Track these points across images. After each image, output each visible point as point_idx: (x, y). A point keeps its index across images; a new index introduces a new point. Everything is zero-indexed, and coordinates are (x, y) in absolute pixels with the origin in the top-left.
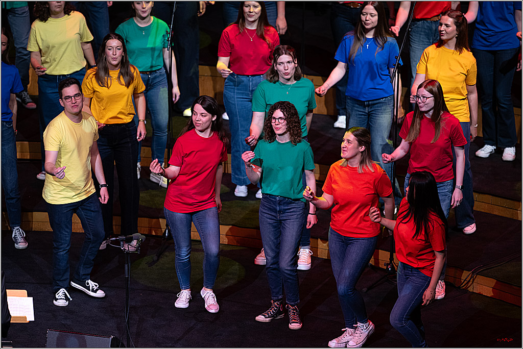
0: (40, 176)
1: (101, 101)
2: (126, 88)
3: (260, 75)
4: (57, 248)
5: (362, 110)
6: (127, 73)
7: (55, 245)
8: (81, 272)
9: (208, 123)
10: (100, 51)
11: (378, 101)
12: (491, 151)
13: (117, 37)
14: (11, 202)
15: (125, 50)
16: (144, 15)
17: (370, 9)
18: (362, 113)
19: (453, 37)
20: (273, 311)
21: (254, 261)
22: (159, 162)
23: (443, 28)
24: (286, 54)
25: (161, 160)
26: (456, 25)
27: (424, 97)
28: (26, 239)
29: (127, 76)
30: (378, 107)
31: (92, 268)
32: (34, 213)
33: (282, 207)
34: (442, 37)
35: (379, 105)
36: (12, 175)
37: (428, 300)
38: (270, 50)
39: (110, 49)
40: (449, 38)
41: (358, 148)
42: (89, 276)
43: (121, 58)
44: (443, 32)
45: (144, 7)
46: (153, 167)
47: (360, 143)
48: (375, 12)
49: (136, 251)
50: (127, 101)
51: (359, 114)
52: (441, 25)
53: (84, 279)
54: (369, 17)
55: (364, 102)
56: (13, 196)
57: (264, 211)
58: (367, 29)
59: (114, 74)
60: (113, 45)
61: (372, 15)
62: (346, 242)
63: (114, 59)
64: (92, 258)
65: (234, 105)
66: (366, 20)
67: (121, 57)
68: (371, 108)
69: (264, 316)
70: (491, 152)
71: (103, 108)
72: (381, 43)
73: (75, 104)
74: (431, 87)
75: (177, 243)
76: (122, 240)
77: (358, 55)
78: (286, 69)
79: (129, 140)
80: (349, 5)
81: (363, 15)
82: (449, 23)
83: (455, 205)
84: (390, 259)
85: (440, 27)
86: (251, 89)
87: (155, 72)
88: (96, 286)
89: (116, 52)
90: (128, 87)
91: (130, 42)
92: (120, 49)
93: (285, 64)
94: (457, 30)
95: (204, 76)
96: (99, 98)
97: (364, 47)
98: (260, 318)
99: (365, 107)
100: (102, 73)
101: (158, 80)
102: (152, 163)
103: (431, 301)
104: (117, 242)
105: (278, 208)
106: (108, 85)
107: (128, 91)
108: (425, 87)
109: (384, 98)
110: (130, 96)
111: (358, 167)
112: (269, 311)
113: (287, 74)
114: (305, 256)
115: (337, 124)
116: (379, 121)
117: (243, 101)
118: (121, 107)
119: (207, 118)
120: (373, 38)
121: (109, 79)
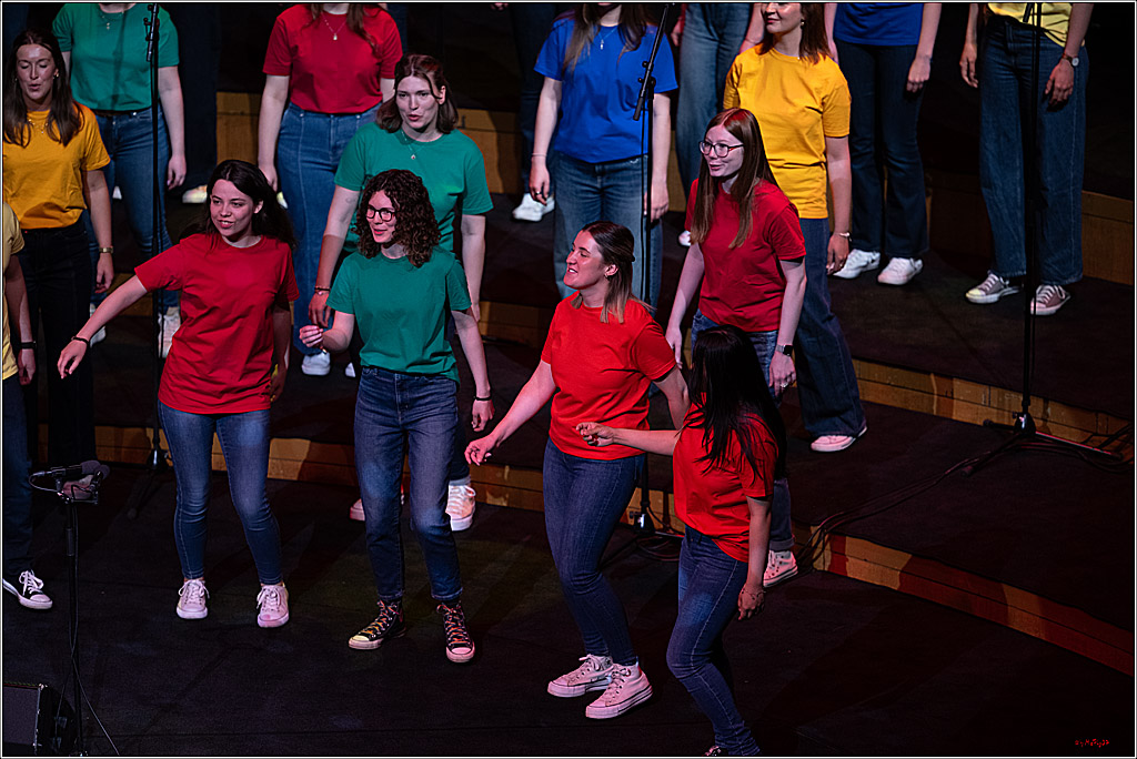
1: (7, 177)
2: (62, 145)
3: (354, 114)
5: (588, 182)
6: (66, 113)
9: (246, 220)
11: (624, 165)
12: (864, 264)
13: (39, 40)
18: (588, 188)
19: (795, 27)
20: (384, 625)
21: (349, 512)
23: (772, 6)
24: (416, 75)
27: (723, 146)
29: (66, 119)
30: (623, 179)
33: (408, 395)
34: (771, 28)
35: (625, 173)
37: (747, 611)
38: (376, 61)
39: (24, 68)
40: (785, 29)
41: (601, 268)
42: (25, 564)
43: (49, 85)
44: (772, 16)
47: (608, 258)
49: (91, 498)
50: (65, 179)
51: (583, 191)
53: (16, 570)
55: (594, 164)
57: (368, 406)
59: (39, 118)
60: (30, 58)
63: (34, 87)
65: (297, 176)
67: (51, 81)
68: (608, 178)
69: (367, 635)
70: (864, 267)
71: (11, 193)
72: (633, 37)
74: (738, 123)
75: (181, 477)
76: (58, 476)
77: (582, 63)
78: (414, 106)
83: (777, 389)
84: (641, 504)
86: (332, 143)
89: (36, 73)
90: (65, 145)
92: (46, 66)
93: (413, 97)
94: (802, 11)
95: (228, 114)
97: (594, 45)
98: (359, 641)
99: (594, 175)
100: (11, 117)
104: (48, 481)
105: (398, 398)
106: (22, 141)
107: (65, 155)
108: (726, 125)
109: (638, 157)
110: (71, 169)
111: (600, 309)
112: (377, 625)
113: (416, 118)
114: (458, 500)
115: (520, 213)
116: (625, 211)
117: (314, 169)
118: (50, 192)
119: (245, 208)
120: (619, 27)
121: (26, 127)
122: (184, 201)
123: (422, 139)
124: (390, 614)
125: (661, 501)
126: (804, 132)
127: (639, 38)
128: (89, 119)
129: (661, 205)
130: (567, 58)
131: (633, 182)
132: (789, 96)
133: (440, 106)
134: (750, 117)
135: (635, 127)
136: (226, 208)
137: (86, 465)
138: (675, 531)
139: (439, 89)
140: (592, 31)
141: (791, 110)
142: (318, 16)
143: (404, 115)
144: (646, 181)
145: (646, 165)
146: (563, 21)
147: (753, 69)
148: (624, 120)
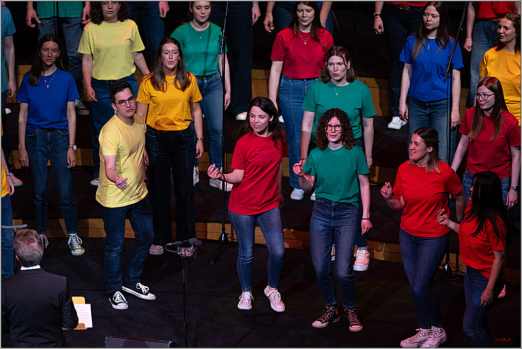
0: (94, 183)
1: (157, 106)
2: (181, 91)
3: (315, 79)
4: (110, 251)
5: (423, 111)
7: (108, 248)
8: (131, 275)
9: (266, 124)
10: (156, 56)
11: (439, 103)
13: (173, 41)
14: (66, 208)
15: (181, 55)
16: (203, 20)
17: (432, 9)
18: (423, 114)
19: (512, 40)
20: (328, 316)
22: (217, 166)
23: (502, 30)
24: (337, 55)
25: (219, 164)
26: (515, 28)
27: (485, 95)
28: (83, 246)
30: (438, 109)
31: (141, 271)
32: (89, 219)
33: (338, 213)
34: (502, 40)
35: (439, 107)
36: (66, 182)
37: (484, 301)
38: (324, 53)
39: (166, 53)
40: (508, 40)
41: (426, 149)
42: (139, 280)
43: (177, 63)
44: (502, 35)
45: (204, 12)
46: (211, 172)
47: (428, 145)
48: (436, 13)
49: (193, 255)
50: (183, 107)
51: (421, 115)
52: (500, 27)
53: (134, 282)
54: (430, 17)
55: (425, 102)
56: (67, 203)
57: (318, 217)
58: (429, 29)
59: (170, 78)
60: (169, 49)
61: (433, 16)
62: (417, 242)
63: (171, 63)
64: (142, 260)
65: (290, 109)
66: (428, 21)
67: (178, 61)
68: (432, 109)
69: (320, 321)
71: (158, 113)
72: (443, 43)
73: (130, 108)
74: (491, 84)
76: (179, 245)
77: (419, 56)
78: (336, 70)
79: (185, 147)
80: (398, 7)
81: (425, 15)
82: (508, 26)
83: (509, 206)
84: (446, 260)
85: (499, 29)
87: (210, 77)
88: (147, 289)
89: (172, 56)
90: (183, 91)
91: (187, 46)
92: (176, 53)
93: (336, 65)
94: (516, 32)
96: (154, 103)
97: (425, 47)
98: (317, 324)
99: (426, 108)
100: (158, 78)
101: (213, 84)
102: (209, 168)
103: (487, 302)
104: (174, 248)
105: (333, 214)
106: (163, 89)
107: (183, 96)
108: (485, 85)
109: (445, 99)
110: (186, 102)
111: (426, 167)
112: (325, 316)
113: (336, 75)
114: (362, 257)
115: (391, 126)
116: (438, 124)
117: (297, 105)
118: (176, 113)
119: (265, 119)
120: (436, 39)
121: (165, 83)
122: (237, 119)
123: (340, 85)
124: (332, 311)
125: (455, 258)
126: (517, 87)
127: (446, 44)
128: (193, 79)
129: (456, 121)
130: (413, 54)
131: (443, 110)
132: (511, 70)
133: (347, 70)
134: (497, 81)
135: (444, 86)
136: (257, 119)
137: (192, 240)
138: (462, 272)
139: (347, 62)
140: (424, 41)
141: (512, 77)
142: (297, 33)
143: (331, 74)
144: (449, 111)
145: (449, 103)
146: (411, 37)
147: (493, 58)
148: (439, 83)
